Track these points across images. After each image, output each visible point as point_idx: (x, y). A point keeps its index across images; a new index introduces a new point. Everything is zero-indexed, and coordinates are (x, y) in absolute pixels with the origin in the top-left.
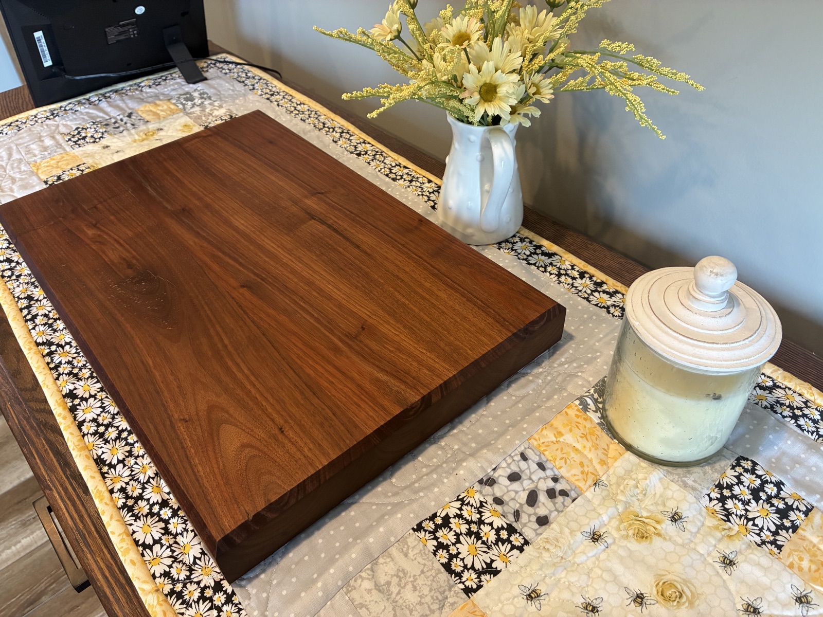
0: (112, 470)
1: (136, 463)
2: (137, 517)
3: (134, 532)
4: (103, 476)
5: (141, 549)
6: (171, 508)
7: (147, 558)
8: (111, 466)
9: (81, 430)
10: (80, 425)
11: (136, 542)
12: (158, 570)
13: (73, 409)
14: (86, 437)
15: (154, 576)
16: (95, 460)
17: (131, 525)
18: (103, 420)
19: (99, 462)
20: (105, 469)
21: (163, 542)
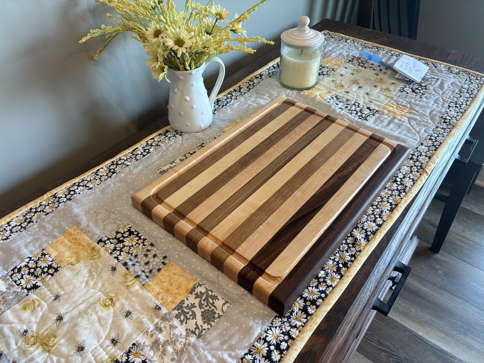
0: (393, 203)
1: (385, 197)
2: (406, 187)
3: (411, 185)
4: (396, 205)
5: (415, 181)
6: (396, 178)
7: (416, 179)
8: (391, 204)
9: (382, 224)
10: (379, 226)
11: (414, 183)
12: (418, 174)
13: (374, 233)
14: (384, 220)
15: (420, 174)
16: (392, 211)
17: (409, 187)
18: (372, 218)
19: (392, 210)
20: (393, 206)
21: (409, 176)
